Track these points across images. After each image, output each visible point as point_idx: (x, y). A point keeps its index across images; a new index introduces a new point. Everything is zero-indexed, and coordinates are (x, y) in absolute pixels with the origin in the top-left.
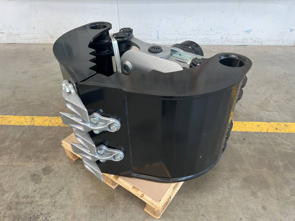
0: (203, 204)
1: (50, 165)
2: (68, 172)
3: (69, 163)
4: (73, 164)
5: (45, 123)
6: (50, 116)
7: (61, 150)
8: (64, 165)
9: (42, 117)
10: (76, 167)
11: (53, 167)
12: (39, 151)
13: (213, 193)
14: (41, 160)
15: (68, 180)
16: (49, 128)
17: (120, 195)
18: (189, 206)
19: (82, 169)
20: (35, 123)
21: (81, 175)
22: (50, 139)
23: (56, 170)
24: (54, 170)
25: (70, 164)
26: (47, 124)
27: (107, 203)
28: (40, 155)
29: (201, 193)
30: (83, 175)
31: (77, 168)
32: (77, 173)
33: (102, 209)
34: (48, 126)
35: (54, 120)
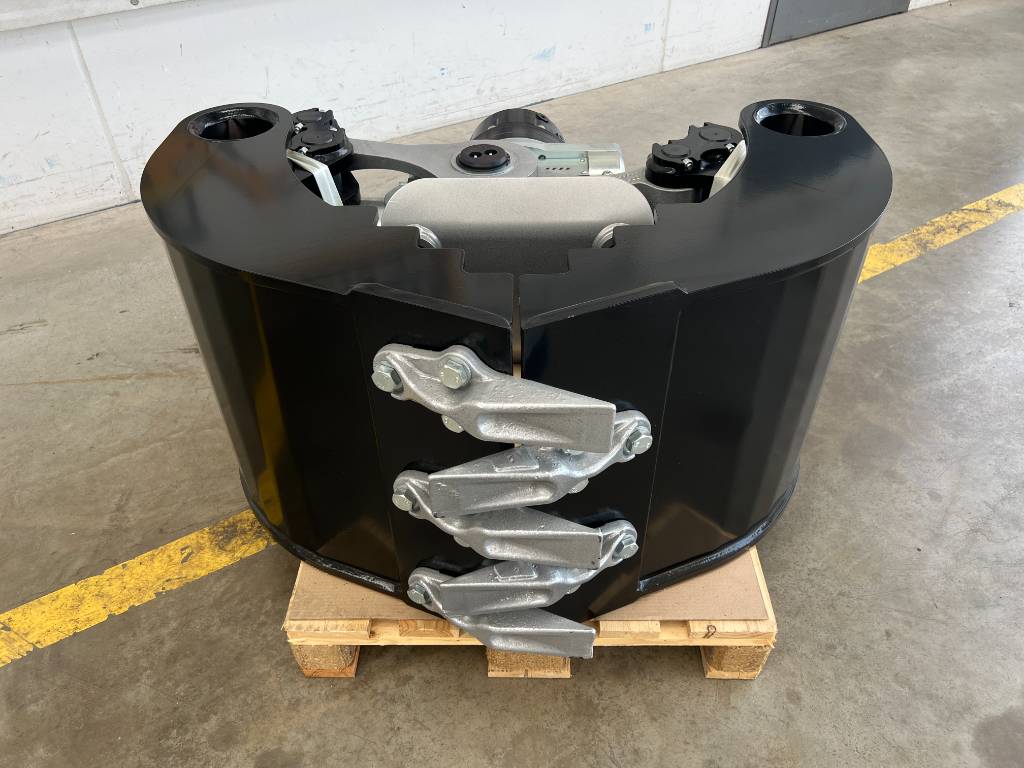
0: (818, 566)
1: (270, 746)
2: (360, 726)
3: (337, 695)
4: (356, 688)
5: (82, 616)
6: (79, 576)
7: (260, 672)
8: (325, 714)
9: (45, 598)
10: (375, 691)
11: (287, 748)
12: (166, 729)
13: (815, 526)
14: (212, 753)
15: (390, 750)
16: (122, 624)
17: (601, 684)
18: (794, 593)
19: (404, 684)
20: (32, 638)
21: (423, 706)
22: (173, 658)
23: (309, 746)
24: (302, 754)
25: (346, 697)
26: (94, 613)
27: (586, 732)
28: (188, 737)
29: (791, 542)
30: (425, 701)
31: (383, 693)
32: (399, 708)
33: (591, 759)
34: (111, 616)
35: (117, 583)
